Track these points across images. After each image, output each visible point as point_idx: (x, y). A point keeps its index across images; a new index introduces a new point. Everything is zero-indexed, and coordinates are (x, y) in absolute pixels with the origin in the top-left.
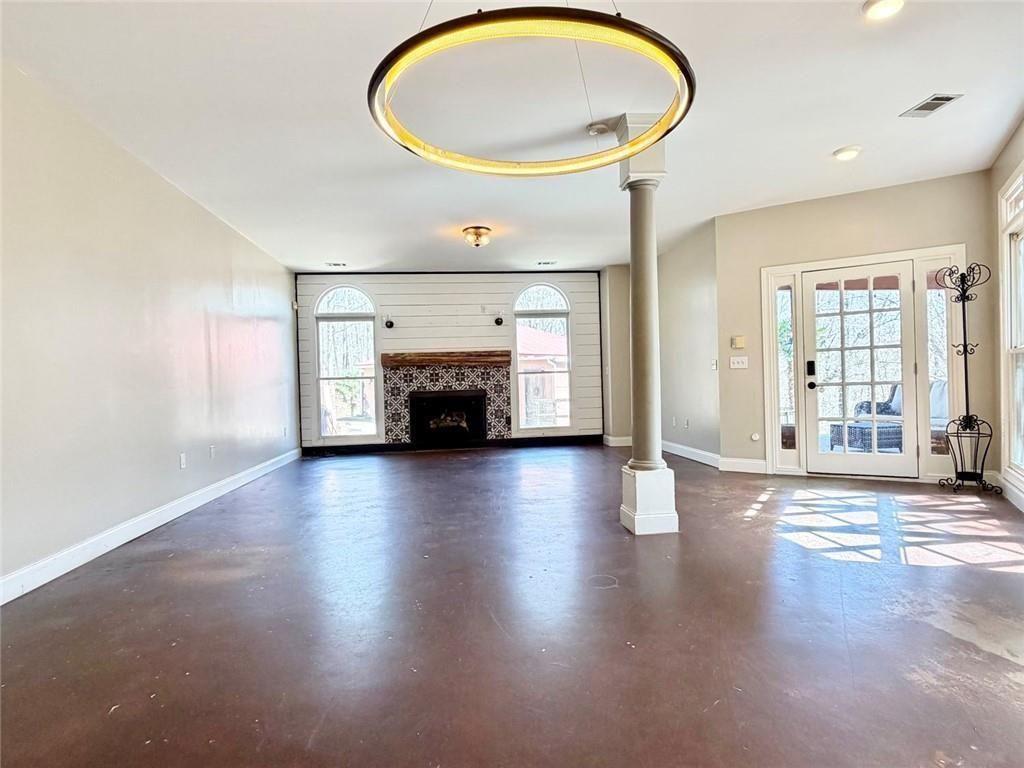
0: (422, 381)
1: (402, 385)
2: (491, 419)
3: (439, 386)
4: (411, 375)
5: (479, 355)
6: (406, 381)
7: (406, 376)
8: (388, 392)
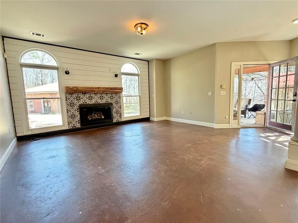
0: (85, 100)
1: (75, 102)
2: (114, 115)
3: (93, 102)
4: (79, 97)
5: (111, 89)
6: (77, 100)
7: (77, 97)
8: (68, 105)
